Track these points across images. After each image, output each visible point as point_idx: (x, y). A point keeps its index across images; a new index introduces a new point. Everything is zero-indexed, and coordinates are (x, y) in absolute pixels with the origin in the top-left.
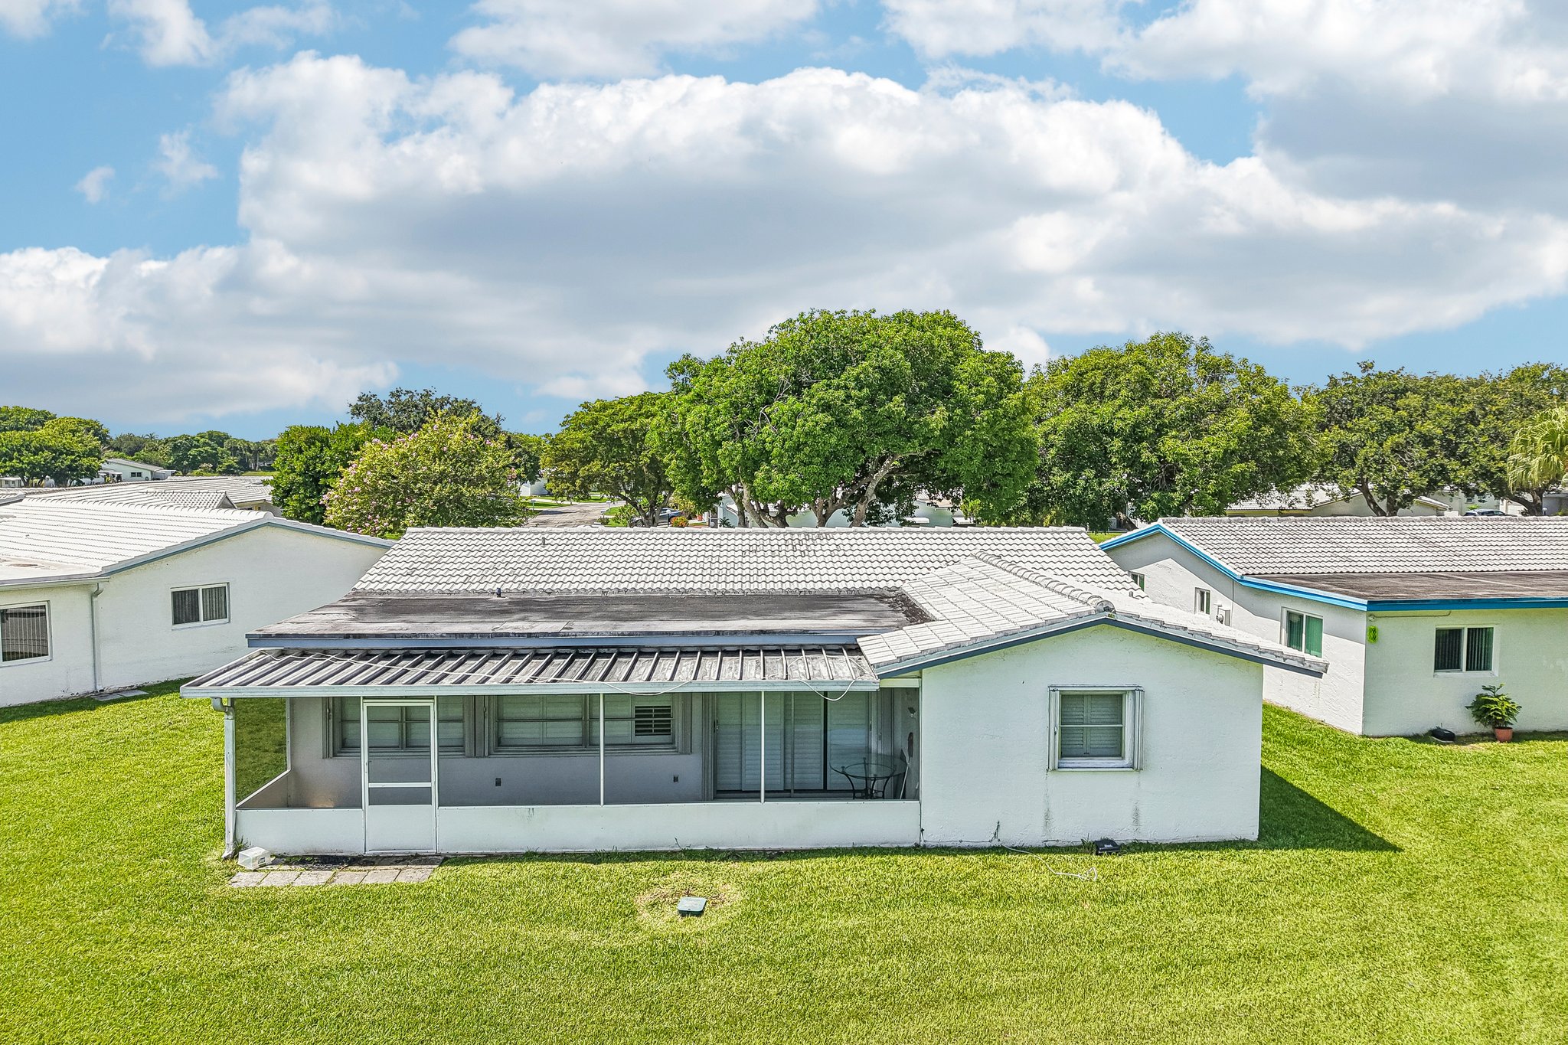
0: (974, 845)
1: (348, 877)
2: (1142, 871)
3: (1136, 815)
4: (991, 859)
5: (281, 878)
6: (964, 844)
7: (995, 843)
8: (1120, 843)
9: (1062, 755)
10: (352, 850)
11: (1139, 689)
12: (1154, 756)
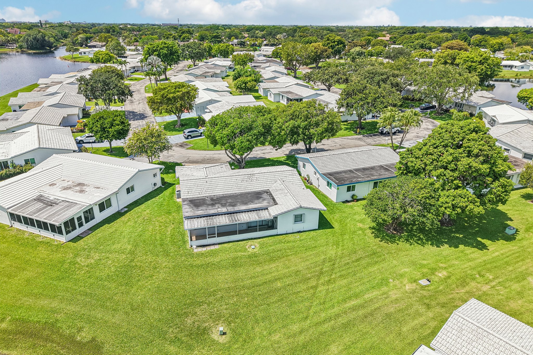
1: (209, 248)
2: (304, 235)
3: (303, 228)
4: (286, 235)
5: (200, 249)
6: (283, 234)
7: (287, 233)
8: (301, 231)
9: (295, 222)
10: (206, 244)
11: (304, 214)
12: (305, 221)
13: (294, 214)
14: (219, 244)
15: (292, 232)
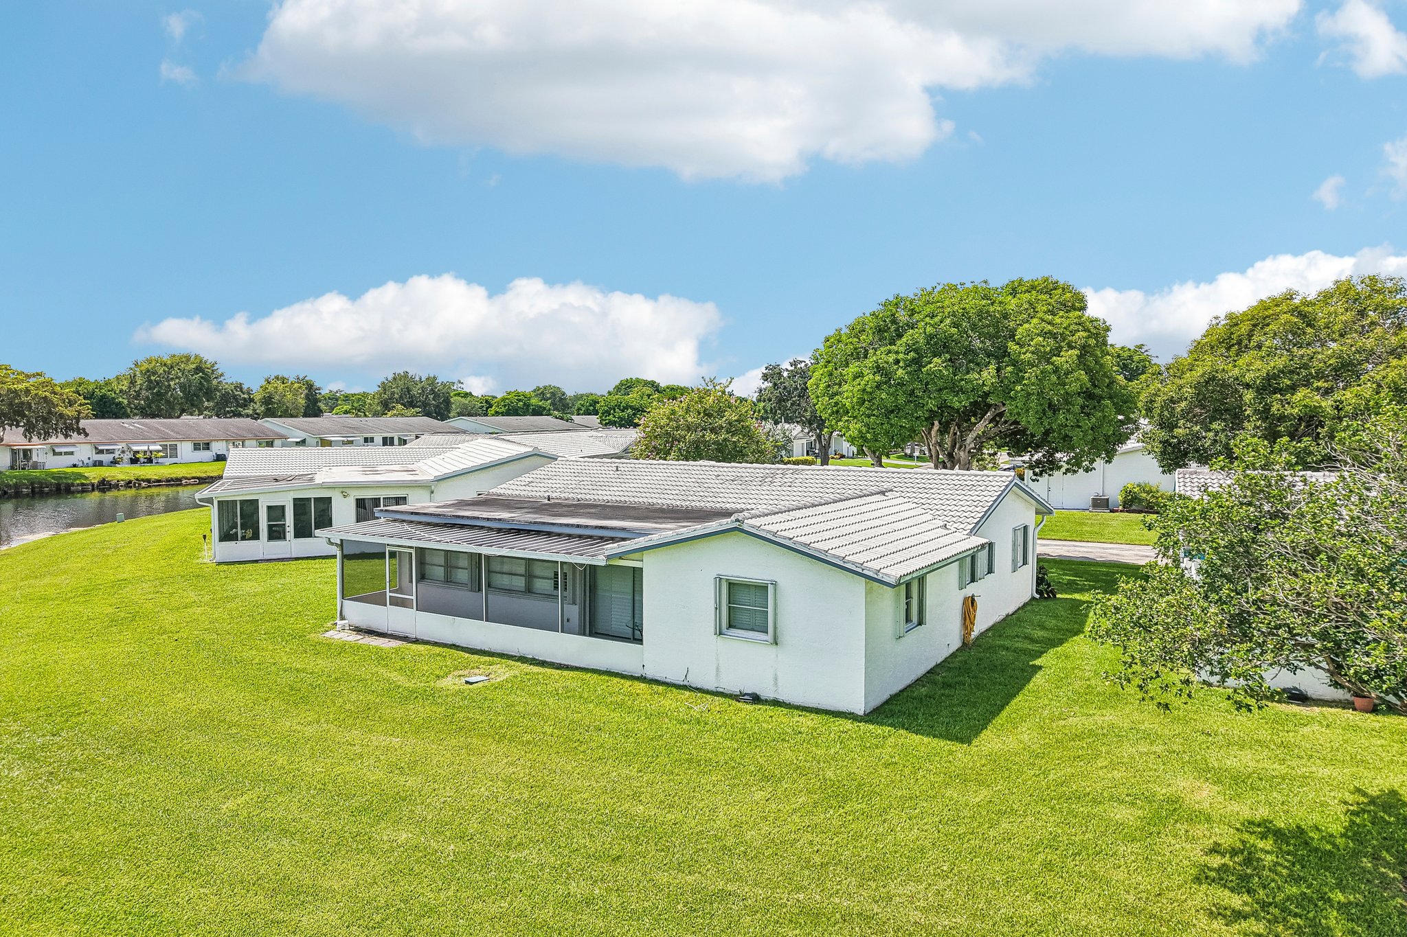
0: (674, 682)
3: (776, 679)
6: (668, 680)
7: (686, 683)
8: (763, 698)
9: (730, 626)
10: (383, 629)
11: (775, 584)
12: (786, 636)
13: (720, 573)
14: (416, 641)
15: (714, 690)
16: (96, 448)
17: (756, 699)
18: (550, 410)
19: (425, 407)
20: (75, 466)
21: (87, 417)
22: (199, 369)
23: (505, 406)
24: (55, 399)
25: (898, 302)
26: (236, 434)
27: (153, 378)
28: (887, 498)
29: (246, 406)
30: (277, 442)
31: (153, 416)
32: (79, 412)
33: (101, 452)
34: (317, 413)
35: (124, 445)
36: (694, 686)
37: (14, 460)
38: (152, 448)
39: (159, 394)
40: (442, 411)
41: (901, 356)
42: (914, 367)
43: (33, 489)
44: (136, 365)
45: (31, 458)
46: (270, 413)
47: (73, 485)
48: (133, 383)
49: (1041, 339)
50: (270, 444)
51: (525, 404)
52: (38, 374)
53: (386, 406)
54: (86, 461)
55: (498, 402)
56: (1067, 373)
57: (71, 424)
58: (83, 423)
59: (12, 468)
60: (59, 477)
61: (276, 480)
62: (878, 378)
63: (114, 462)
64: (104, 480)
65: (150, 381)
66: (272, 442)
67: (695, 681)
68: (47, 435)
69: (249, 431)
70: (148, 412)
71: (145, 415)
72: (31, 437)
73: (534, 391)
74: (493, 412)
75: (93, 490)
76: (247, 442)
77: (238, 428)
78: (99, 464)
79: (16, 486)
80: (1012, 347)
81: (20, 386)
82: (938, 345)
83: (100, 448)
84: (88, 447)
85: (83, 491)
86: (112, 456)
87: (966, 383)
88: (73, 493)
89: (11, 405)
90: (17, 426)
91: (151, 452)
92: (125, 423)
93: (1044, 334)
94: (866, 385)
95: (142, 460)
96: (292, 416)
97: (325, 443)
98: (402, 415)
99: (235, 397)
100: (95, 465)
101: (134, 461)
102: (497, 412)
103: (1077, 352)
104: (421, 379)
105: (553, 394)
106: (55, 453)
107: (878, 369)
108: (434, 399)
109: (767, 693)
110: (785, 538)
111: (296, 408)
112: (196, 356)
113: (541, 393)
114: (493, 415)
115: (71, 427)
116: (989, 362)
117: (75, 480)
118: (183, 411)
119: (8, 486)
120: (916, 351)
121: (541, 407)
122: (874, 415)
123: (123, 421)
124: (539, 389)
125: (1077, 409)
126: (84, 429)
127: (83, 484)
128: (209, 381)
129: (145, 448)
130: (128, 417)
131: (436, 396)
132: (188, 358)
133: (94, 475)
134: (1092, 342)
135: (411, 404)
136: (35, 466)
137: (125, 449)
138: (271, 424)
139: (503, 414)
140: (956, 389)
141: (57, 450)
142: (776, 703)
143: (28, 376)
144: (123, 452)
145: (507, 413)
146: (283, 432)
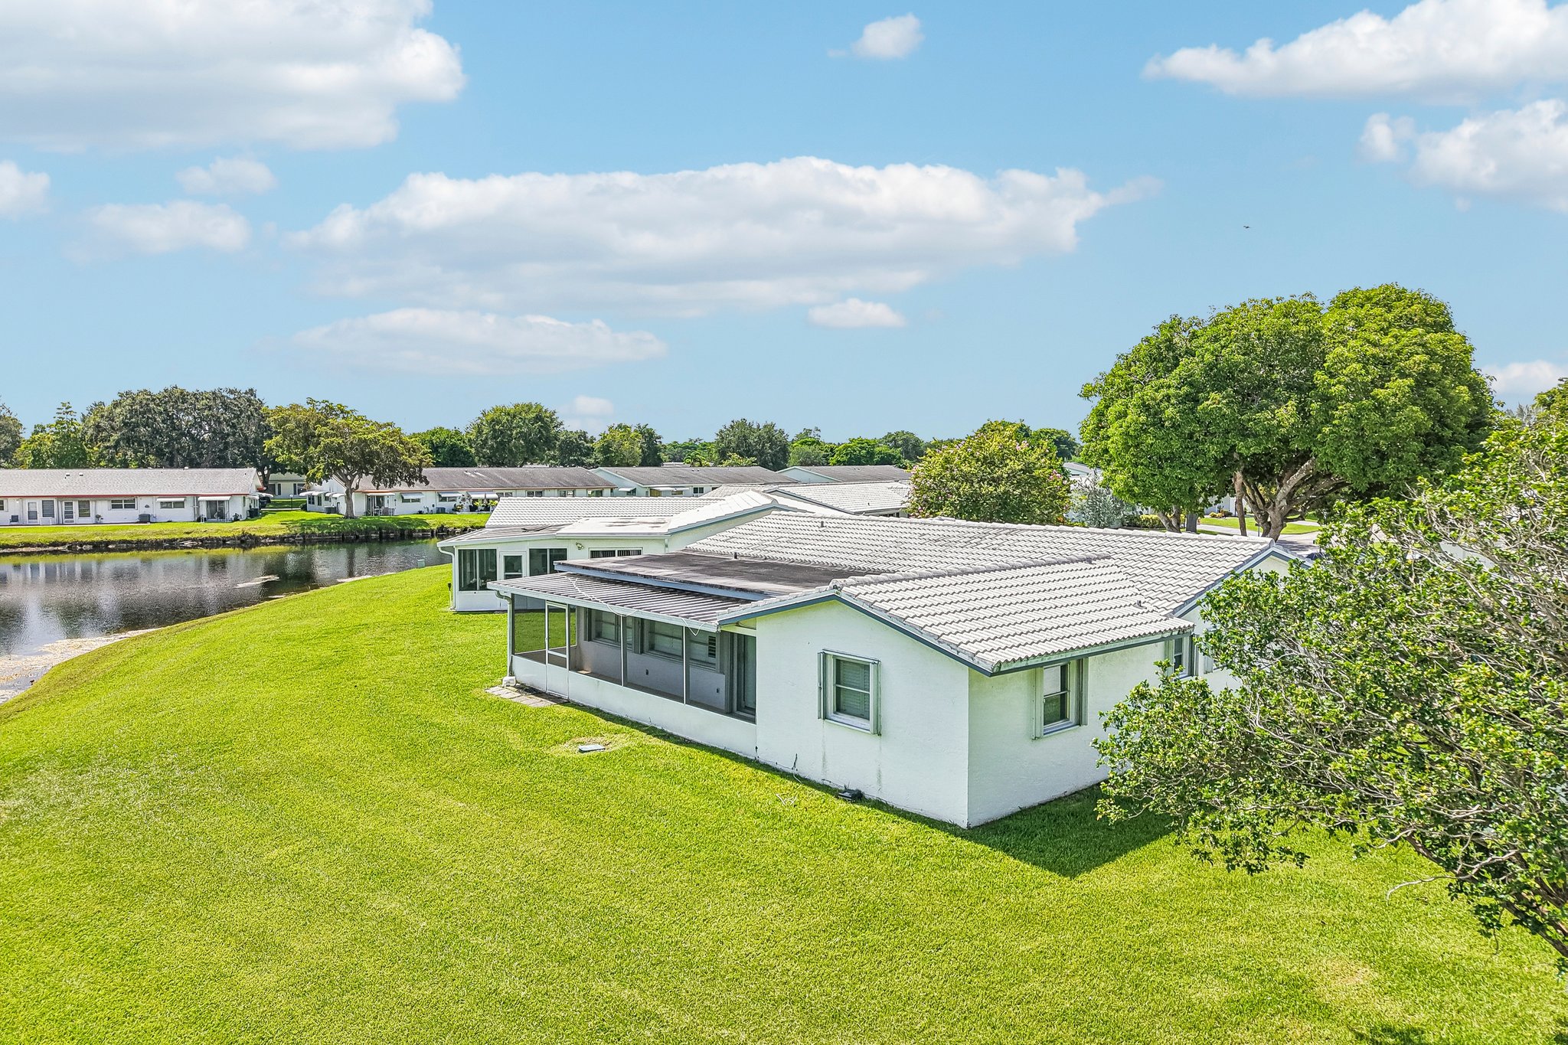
0: (781, 768)
3: (880, 775)
6: (778, 767)
7: (794, 771)
8: (867, 797)
9: (839, 709)
10: (542, 689)
11: (877, 663)
12: (889, 725)
13: (826, 648)
14: (568, 703)
15: (819, 781)
16: (440, 496)
17: (858, 797)
18: (900, 458)
19: (761, 456)
20: (420, 513)
21: (428, 466)
22: (538, 418)
23: (847, 454)
24: (400, 448)
25: (1175, 325)
26: (568, 483)
27: (497, 427)
28: (1093, 566)
29: (588, 455)
30: (607, 492)
31: (499, 465)
32: (421, 461)
33: (444, 499)
34: (658, 463)
35: (464, 493)
36: (802, 775)
37: (368, 506)
38: (489, 496)
39: (502, 443)
40: (779, 461)
41: (1172, 391)
42: (1190, 405)
43: (381, 533)
44: (484, 414)
45: (383, 505)
46: (608, 462)
47: (414, 531)
48: (480, 432)
49: (1359, 366)
50: (599, 493)
51: (868, 452)
52: (389, 425)
53: (723, 455)
54: (431, 508)
55: (840, 451)
56: (1396, 409)
57: (415, 472)
58: (425, 471)
59: (367, 514)
60: (403, 524)
61: (525, 530)
62: (1143, 418)
63: (455, 510)
64: (443, 526)
65: (495, 430)
66: (601, 492)
67: (804, 770)
68: (392, 483)
69: (581, 480)
70: (494, 461)
71: (492, 464)
72: (379, 485)
73: (885, 438)
74: (834, 461)
75: (433, 536)
76: (578, 492)
77: (570, 477)
78: (441, 511)
79: (367, 531)
80: (1320, 376)
81: (370, 436)
82: (1219, 376)
83: (443, 495)
84: (433, 494)
85: (423, 538)
86: (454, 503)
87: (1256, 424)
88: (414, 539)
89: (363, 454)
90: (367, 474)
91: (488, 500)
92: (469, 471)
93: (1365, 361)
94: (1128, 427)
95: (480, 508)
96: (628, 465)
97: (654, 493)
98: (738, 465)
99: (578, 446)
100: (438, 513)
101: (473, 509)
102: (838, 461)
103: (1410, 381)
104: (759, 426)
105: (906, 441)
106: (404, 501)
107: (1145, 407)
108: (770, 448)
109: (871, 793)
110: (881, 610)
111: (633, 457)
112: (537, 405)
113: (892, 439)
114: (834, 465)
115: (413, 475)
116: (1290, 397)
117: (417, 526)
118: (525, 460)
119: (360, 531)
120: (1191, 384)
121: (890, 455)
122: (1142, 464)
123: (466, 469)
124: (890, 435)
125: (1411, 457)
126: (425, 477)
127: (423, 531)
128: (548, 430)
129: (482, 496)
130: (475, 465)
131: (773, 443)
132: (529, 407)
133: (434, 521)
134: (1436, 368)
135: (748, 453)
136: (386, 512)
137: (466, 497)
138: (604, 473)
139: (844, 463)
140: (1244, 433)
141: (405, 497)
142: (879, 805)
143: (380, 427)
144: (464, 500)
145: (849, 463)
146: (613, 481)
